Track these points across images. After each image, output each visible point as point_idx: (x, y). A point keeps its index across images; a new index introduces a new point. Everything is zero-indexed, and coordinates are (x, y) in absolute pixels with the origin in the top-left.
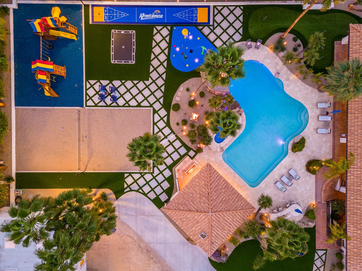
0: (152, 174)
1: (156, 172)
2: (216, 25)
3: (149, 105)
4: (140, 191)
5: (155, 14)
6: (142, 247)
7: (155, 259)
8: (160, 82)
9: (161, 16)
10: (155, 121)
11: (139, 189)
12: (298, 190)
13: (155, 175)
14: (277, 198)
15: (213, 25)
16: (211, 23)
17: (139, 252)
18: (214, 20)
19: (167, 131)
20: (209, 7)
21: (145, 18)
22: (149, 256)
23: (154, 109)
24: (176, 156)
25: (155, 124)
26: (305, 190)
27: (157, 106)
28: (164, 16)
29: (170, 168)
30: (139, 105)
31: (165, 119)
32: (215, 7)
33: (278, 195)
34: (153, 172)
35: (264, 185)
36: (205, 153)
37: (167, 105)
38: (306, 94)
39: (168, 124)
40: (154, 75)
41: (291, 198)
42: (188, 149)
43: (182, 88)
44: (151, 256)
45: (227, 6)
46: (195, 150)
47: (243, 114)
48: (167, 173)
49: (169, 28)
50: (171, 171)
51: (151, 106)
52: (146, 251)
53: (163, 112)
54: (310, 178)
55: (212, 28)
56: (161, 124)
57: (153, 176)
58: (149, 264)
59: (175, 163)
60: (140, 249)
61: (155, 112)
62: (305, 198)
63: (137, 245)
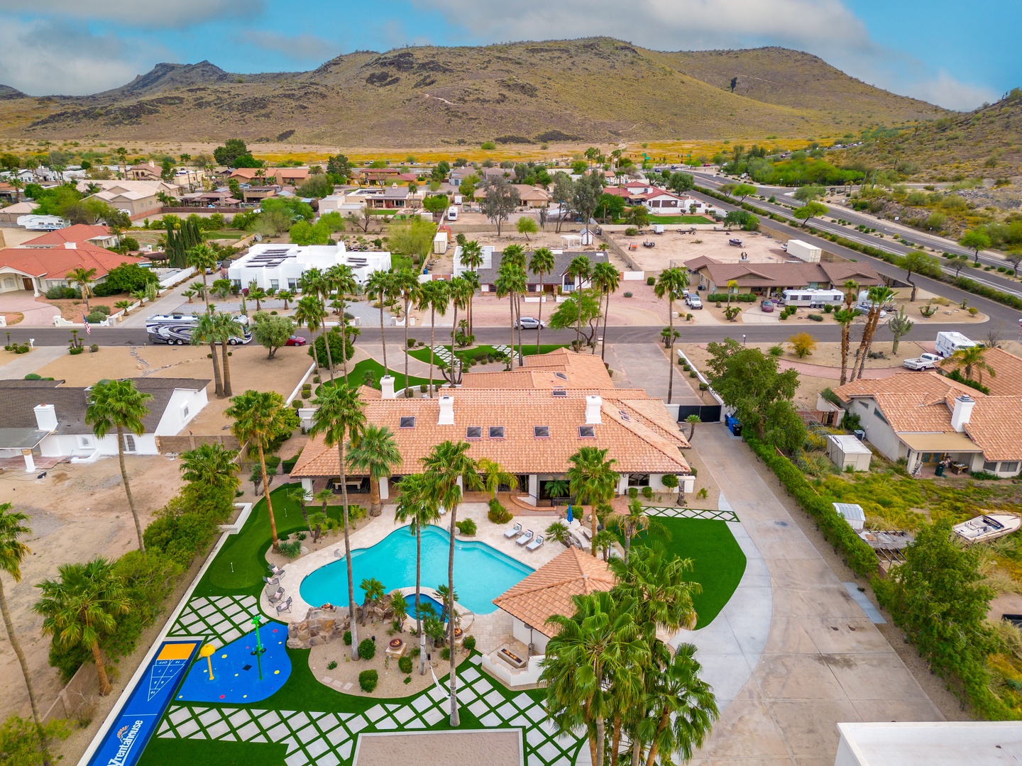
0: (525, 731)
1: (521, 721)
2: (209, 632)
3: (351, 741)
4: (571, 754)
5: (126, 736)
6: (713, 746)
7: (735, 721)
8: (299, 720)
9: (139, 723)
10: (396, 726)
11: (568, 757)
13: (528, 725)
15: (207, 636)
16: (202, 638)
17: (728, 753)
18: (198, 634)
19: (421, 703)
20: (164, 644)
21: (123, 758)
22: (731, 732)
23: (364, 731)
24: (483, 686)
25: (401, 727)
27: (357, 724)
28: (140, 718)
29: (509, 695)
31: (391, 707)
32: (170, 634)
34: (523, 727)
37: (358, 706)
39: (406, 702)
40: (277, 734)
42: (466, 665)
43: (326, 679)
44: (730, 728)
45: (180, 616)
46: (469, 653)
48: (523, 701)
49: (173, 708)
50: (518, 693)
51: (354, 737)
52: (721, 739)
53: (375, 712)
55: (210, 637)
56: (404, 714)
57: (530, 729)
58: (751, 732)
59: (497, 685)
60: (721, 752)
61: (371, 728)
63: (712, 758)
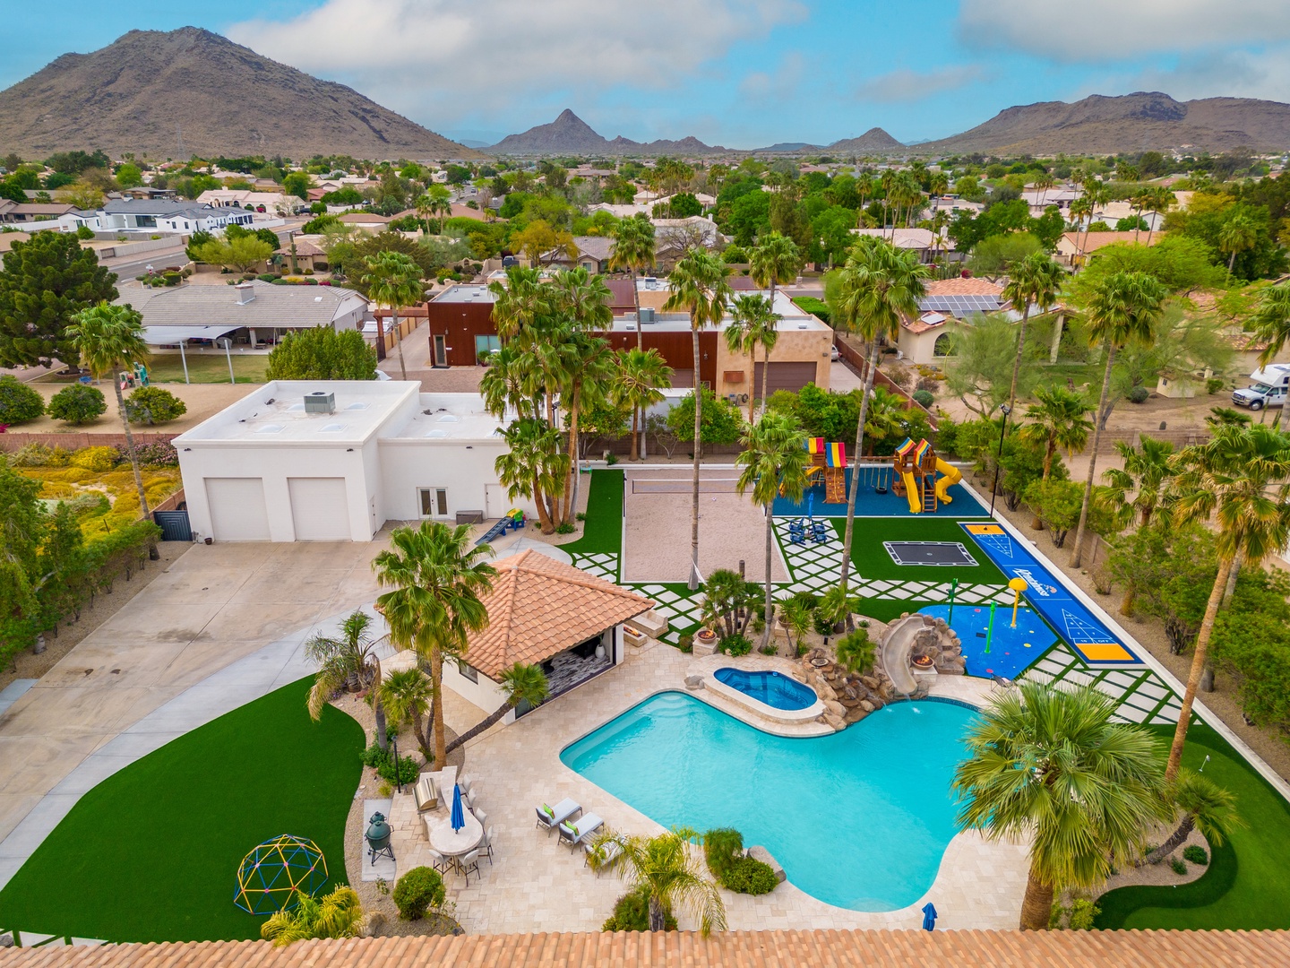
2: (1095, 673)
12: (533, 880)
14: (511, 816)
15: (1088, 669)
18: (1106, 671)
20: (1139, 661)
23: (789, 585)
26: (533, 907)
30: (791, 568)
32: (1150, 671)
33: (523, 821)
35: (569, 780)
36: (680, 660)
38: (978, 903)
40: (881, 585)
41: (504, 860)
45: (1174, 694)
47: (827, 729)
51: (798, 581)
54: (590, 921)
55: (1080, 666)
61: (783, 586)
62: (495, 909)
